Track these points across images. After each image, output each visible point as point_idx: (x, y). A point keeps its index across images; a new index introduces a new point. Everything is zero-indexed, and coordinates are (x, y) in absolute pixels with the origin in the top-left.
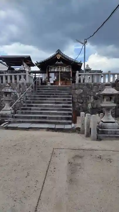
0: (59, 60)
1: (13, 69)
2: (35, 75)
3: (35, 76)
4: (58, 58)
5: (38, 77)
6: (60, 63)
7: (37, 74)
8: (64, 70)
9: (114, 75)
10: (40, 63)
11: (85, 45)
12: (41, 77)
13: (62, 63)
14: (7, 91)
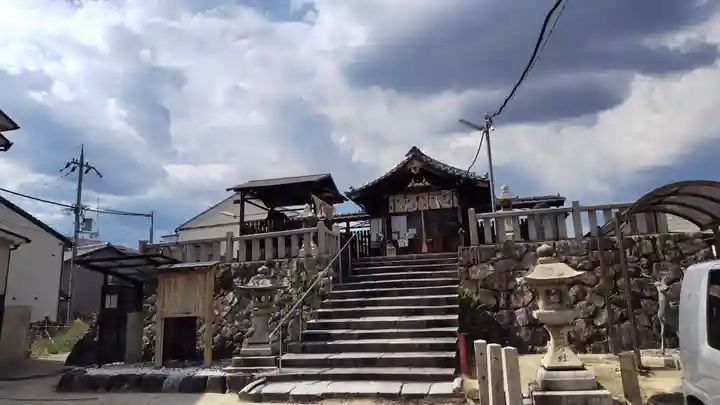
0: (418, 178)
1: (281, 215)
2: (348, 225)
3: (348, 228)
4: (413, 171)
5: (357, 230)
6: (421, 184)
7: (352, 224)
8: (437, 202)
9: (591, 211)
10: (362, 191)
11: (487, 132)
12: (366, 229)
13: (427, 183)
14: (261, 286)
